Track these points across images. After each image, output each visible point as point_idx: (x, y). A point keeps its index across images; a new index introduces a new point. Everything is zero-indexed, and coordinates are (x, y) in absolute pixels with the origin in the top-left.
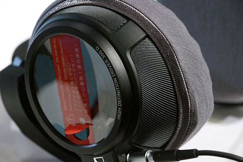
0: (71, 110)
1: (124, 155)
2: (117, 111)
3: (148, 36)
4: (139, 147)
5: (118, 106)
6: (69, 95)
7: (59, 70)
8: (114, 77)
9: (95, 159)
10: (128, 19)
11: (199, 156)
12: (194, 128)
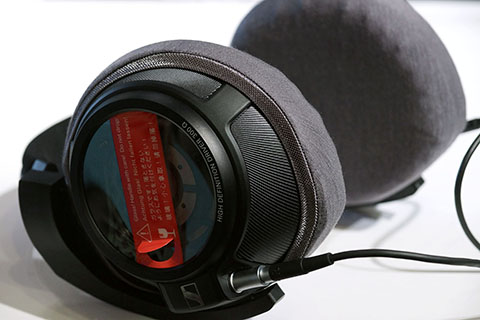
0: (145, 219)
1: (226, 277)
2: (217, 210)
3: (252, 104)
4: (248, 263)
5: (218, 203)
6: (142, 197)
7: (125, 163)
8: (211, 163)
9: (182, 288)
10: (224, 83)
11: (336, 262)
12: (323, 228)
